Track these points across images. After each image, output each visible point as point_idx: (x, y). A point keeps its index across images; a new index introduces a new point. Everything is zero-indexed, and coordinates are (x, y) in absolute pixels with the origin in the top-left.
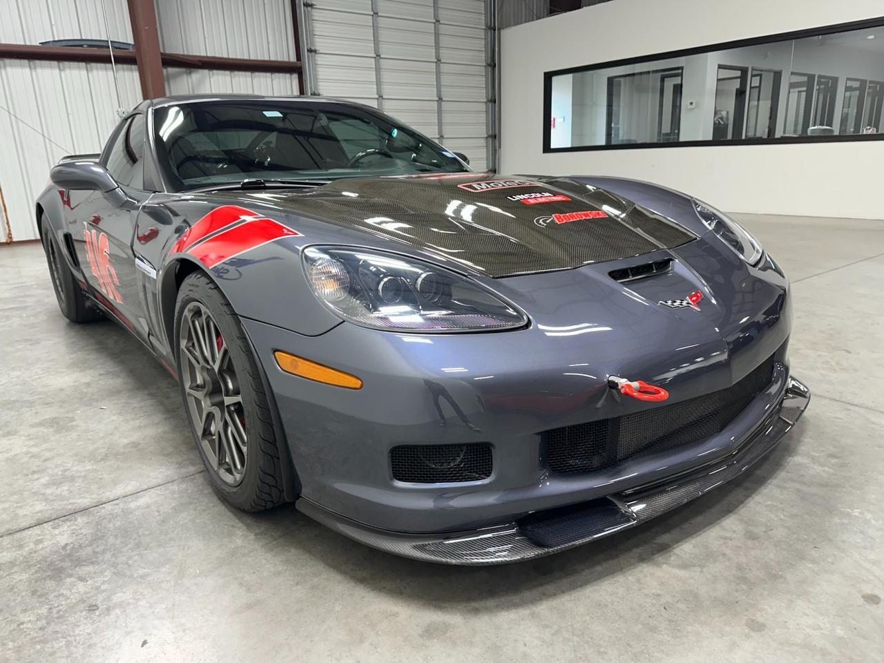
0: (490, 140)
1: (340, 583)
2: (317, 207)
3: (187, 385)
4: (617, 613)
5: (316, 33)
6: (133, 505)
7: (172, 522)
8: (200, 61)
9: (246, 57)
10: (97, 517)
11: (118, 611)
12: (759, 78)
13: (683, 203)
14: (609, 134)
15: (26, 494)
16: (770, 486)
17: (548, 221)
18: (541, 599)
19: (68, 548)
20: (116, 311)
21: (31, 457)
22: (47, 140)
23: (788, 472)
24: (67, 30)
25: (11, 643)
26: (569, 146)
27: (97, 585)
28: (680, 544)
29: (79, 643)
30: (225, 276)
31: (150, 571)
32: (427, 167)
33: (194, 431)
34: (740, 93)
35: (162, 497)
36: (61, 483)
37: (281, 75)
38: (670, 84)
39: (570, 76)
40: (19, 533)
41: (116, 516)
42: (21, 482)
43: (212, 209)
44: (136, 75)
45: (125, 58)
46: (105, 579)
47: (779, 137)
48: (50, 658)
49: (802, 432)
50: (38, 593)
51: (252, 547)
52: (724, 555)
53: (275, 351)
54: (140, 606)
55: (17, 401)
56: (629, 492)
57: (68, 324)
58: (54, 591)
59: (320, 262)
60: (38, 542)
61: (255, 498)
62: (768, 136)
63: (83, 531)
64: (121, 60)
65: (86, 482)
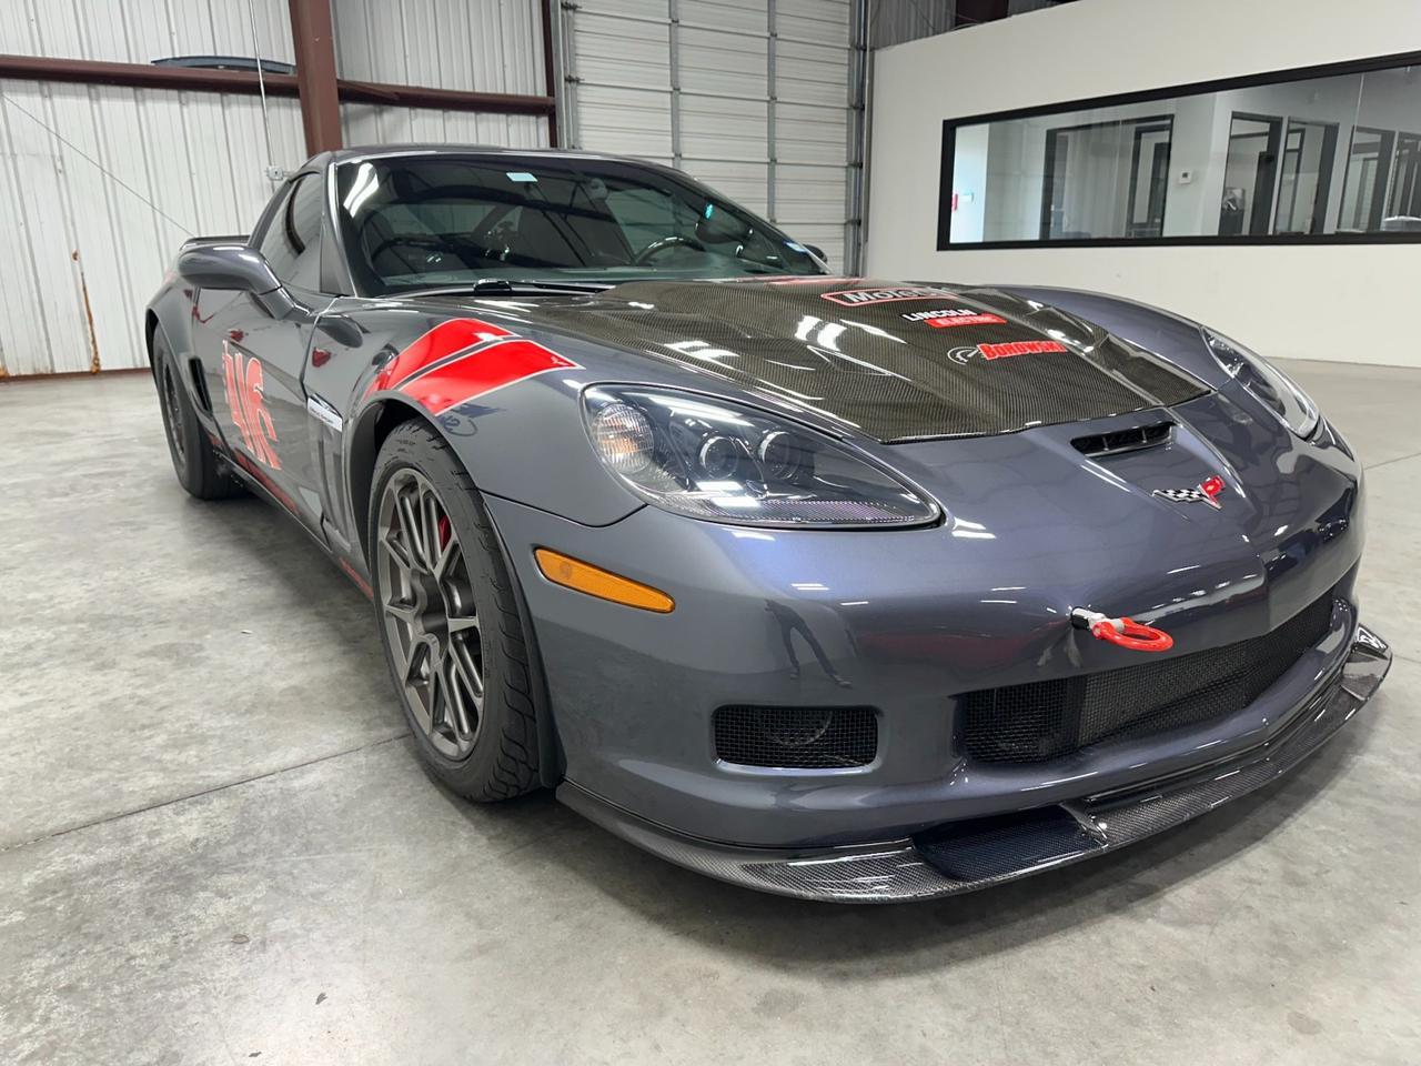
0: (851, 228)
1: (623, 920)
2: (598, 324)
3: (386, 599)
4: (1072, 992)
5: (580, 52)
6: (297, 784)
7: (358, 814)
8: (396, 93)
9: (469, 89)
10: (243, 800)
11: (278, 946)
12: (1298, 135)
13: (1186, 334)
14: (1045, 224)
15: (133, 759)
16: (1323, 801)
17: (970, 356)
18: (947, 964)
19: (200, 845)
20: (267, 481)
21: (138, 703)
22: (158, 214)
23: (1353, 779)
24: (194, 42)
25: (117, 987)
26: (980, 240)
27: (246, 904)
28: (1174, 886)
29: (220, 992)
30: (455, 429)
31: (326, 886)
32: (763, 267)
33: (393, 674)
34: (1267, 161)
35: (342, 774)
36: (186, 745)
37: (523, 118)
38: (1149, 143)
39: (985, 127)
40: (124, 819)
41: (272, 800)
42: (125, 741)
43: (431, 323)
44: (298, 114)
45: (281, 89)
46: (258, 896)
47: (1332, 232)
48: (177, 1014)
49: (1375, 716)
50: (156, 913)
51: (484, 857)
52: (1249, 908)
53: (536, 548)
54: (313, 940)
55: (115, 617)
56: (1093, 798)
57: (189, 501)
58: (182, 911)
59: (608, 410)
60: (152, 834)
61: (492, 780)
62: (1311, 231)
63: (221, 820)
64: (274, 90)
65: (224, 745)
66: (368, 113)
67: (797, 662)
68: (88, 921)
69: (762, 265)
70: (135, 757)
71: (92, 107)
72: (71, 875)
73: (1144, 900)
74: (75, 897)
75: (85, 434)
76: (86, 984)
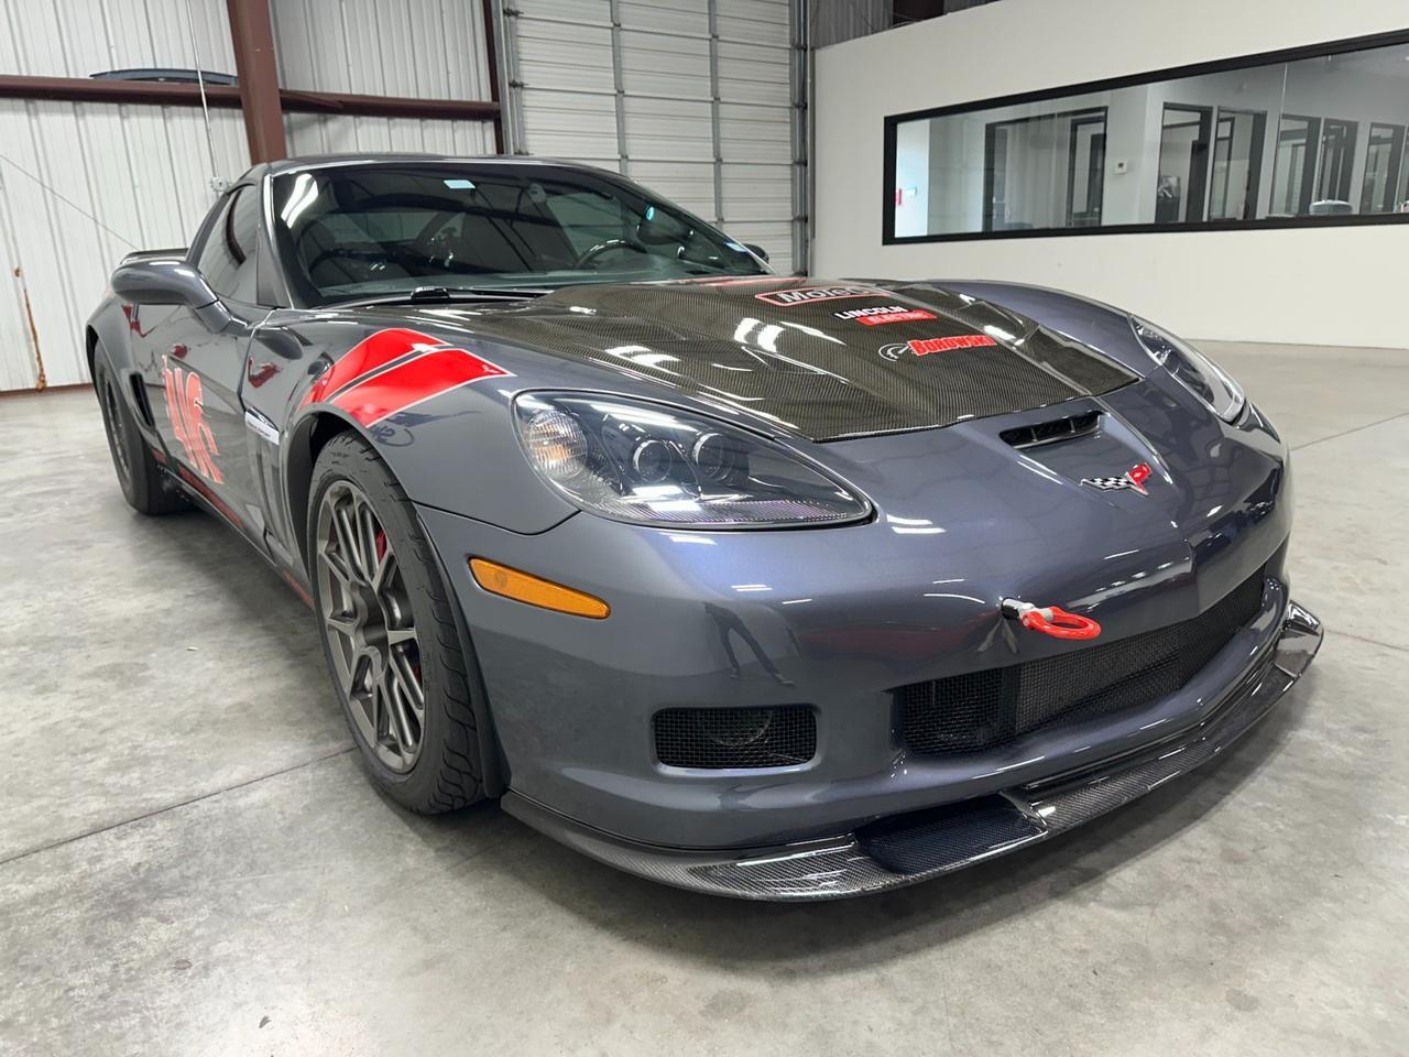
0: (798, 224)
2: (534, 330)
3: (328, 612)
4: (1017, 980)
5: (523, 57)
6: (241, 803)
7: (304, 831)
8: (340, 102)
9: (413, 96)
10: (186, 822)
11: (221, 970)
12: (1228, 124)
13: (1116, 323)
14: (988, 215)
15: (74, 784)
16: (1260, 777)
17: (901, 352)
18: (894, 957)
19: (142, 870)
20: (212, 496)
21: (80, 727)
22: (101, 228)
23: (1289, 755)
24: (134, 55)
25: (54, 1020)
26: (925, 233)
27: (188, 928)
28: (1116, 869)
29: (161, 1021)
30: (389, 440)
31: (271, 907)
32: (703, 267)
33: (338, 687)
34: (1200, 149)
35: (287, 790)
36: (129, 767)
37: (468, 124)
38: (1086, 134)
39: (926, 123)
40: (64, 846)
41: (217, 820)
42: (66, 765)
43: (367, 333)
44: (241, 125)
45: (223, 98)
46: (201, 919)
47: (1263, 217)
48: (116, 1044)
49: (1310, 691)
50: (96, 941)
51: (430, 870)
52: (1188, 887)
53: (471, 557)
54: (258, 962)
55: (57, 638)
56: (1034, 785)
57: (135, 517)
58: (121, 937)
59: (541, 417)
60: (94, 860)
61: (437, 791)
62: (1245, 217)
63: (164, 843)
64: (216, 101)
65: (168, 766)
66: (314, 121)
67: (736, 662)
68: (25, 953)
69: (702, 266)
70: (75, 782)
71: (30, 122)
72: (8, 906)
73: (1086, 884)
74: (13, 929)
75: (30, 452)
76: (22, 1019)
